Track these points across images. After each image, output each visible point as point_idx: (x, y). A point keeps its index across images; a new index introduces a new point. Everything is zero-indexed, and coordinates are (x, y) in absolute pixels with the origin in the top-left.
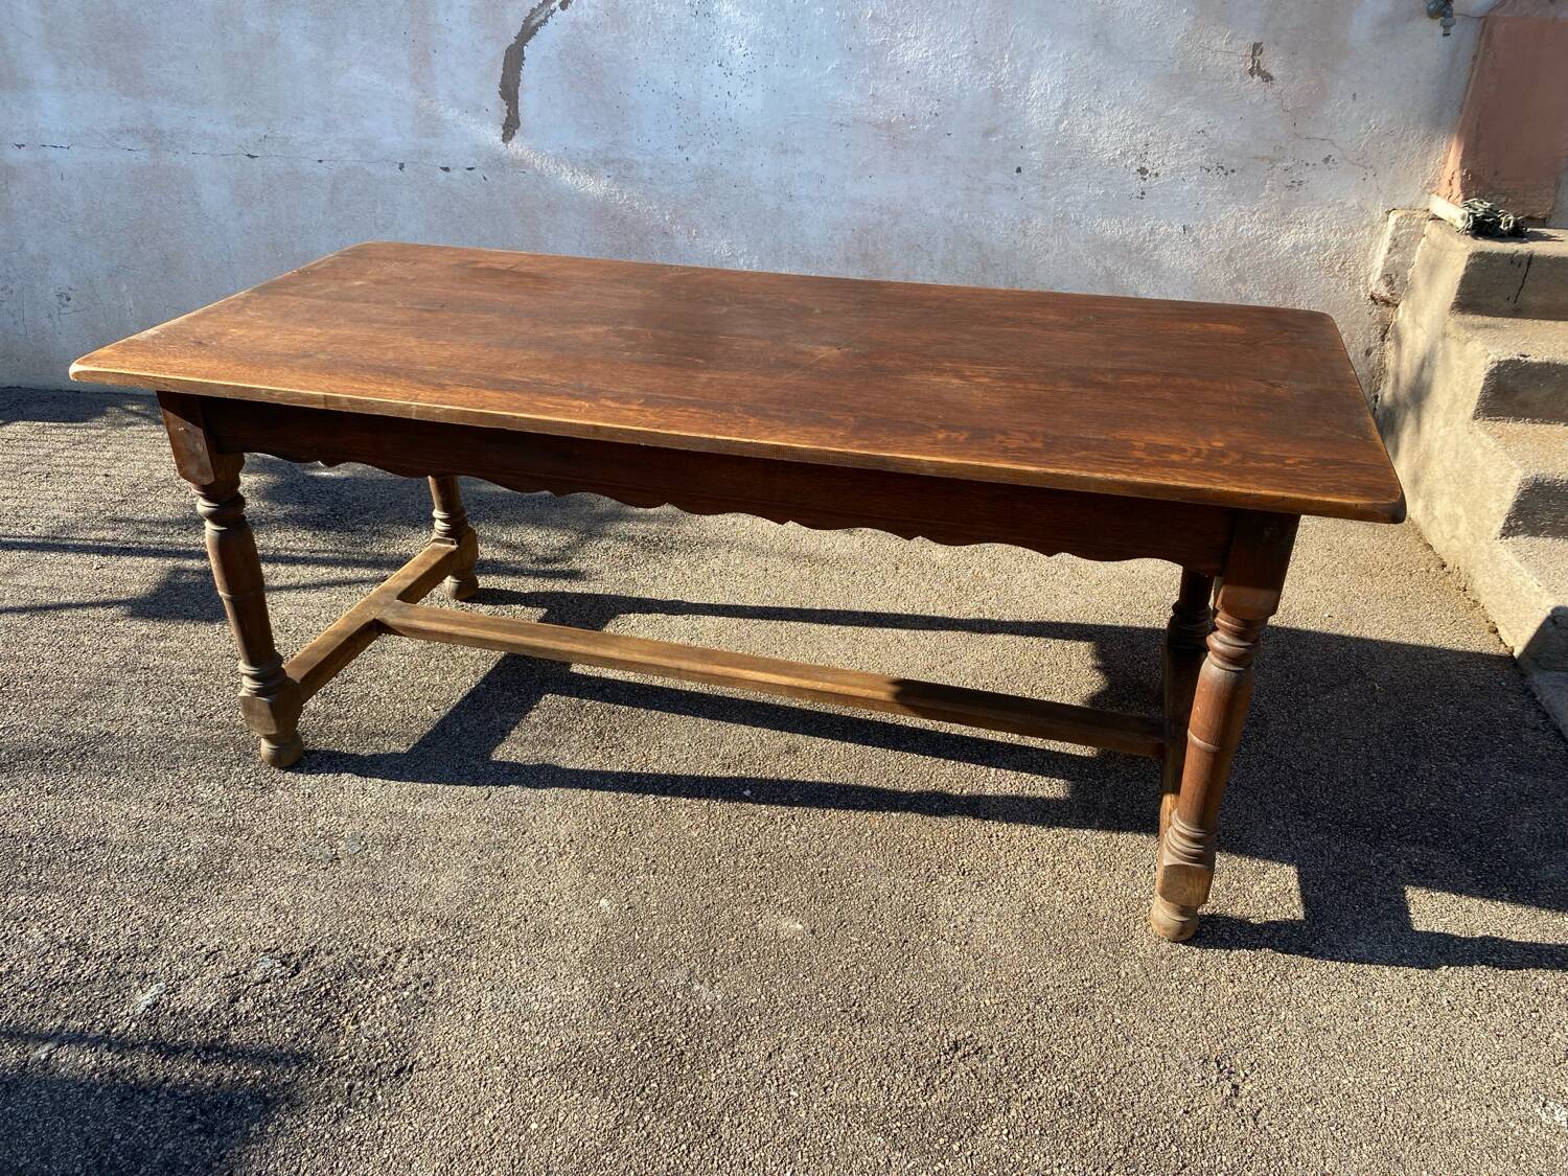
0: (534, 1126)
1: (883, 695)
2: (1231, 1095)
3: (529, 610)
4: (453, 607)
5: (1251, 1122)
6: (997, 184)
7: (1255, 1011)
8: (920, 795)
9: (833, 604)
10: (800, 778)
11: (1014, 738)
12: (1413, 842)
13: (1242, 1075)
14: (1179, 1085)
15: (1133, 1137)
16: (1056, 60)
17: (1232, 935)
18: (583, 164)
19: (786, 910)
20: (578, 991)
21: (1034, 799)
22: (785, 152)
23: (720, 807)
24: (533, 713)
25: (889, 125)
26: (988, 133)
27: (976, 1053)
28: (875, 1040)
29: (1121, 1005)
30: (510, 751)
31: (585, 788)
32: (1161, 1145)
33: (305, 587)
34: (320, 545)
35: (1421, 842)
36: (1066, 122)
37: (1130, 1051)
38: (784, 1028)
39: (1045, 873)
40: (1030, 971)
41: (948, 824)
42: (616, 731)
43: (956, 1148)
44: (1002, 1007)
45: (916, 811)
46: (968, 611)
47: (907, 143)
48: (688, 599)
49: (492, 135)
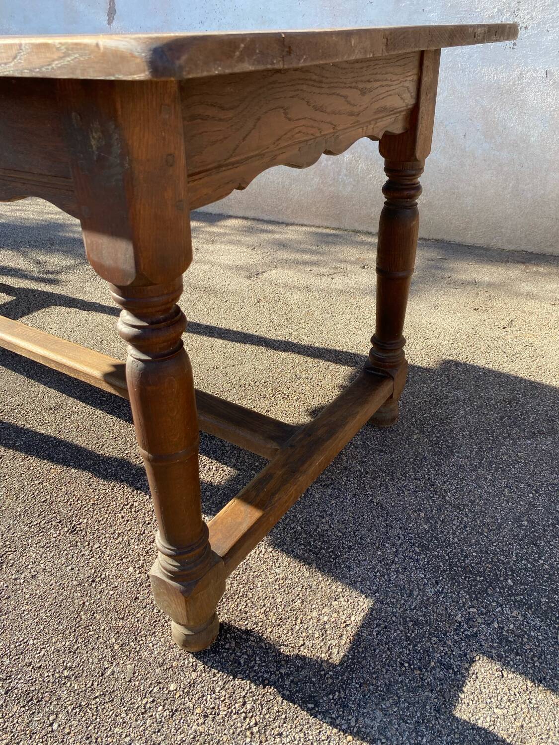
1: (96, 373)
3: (7, 297)
10: (38, 429)
49: (102, 20)
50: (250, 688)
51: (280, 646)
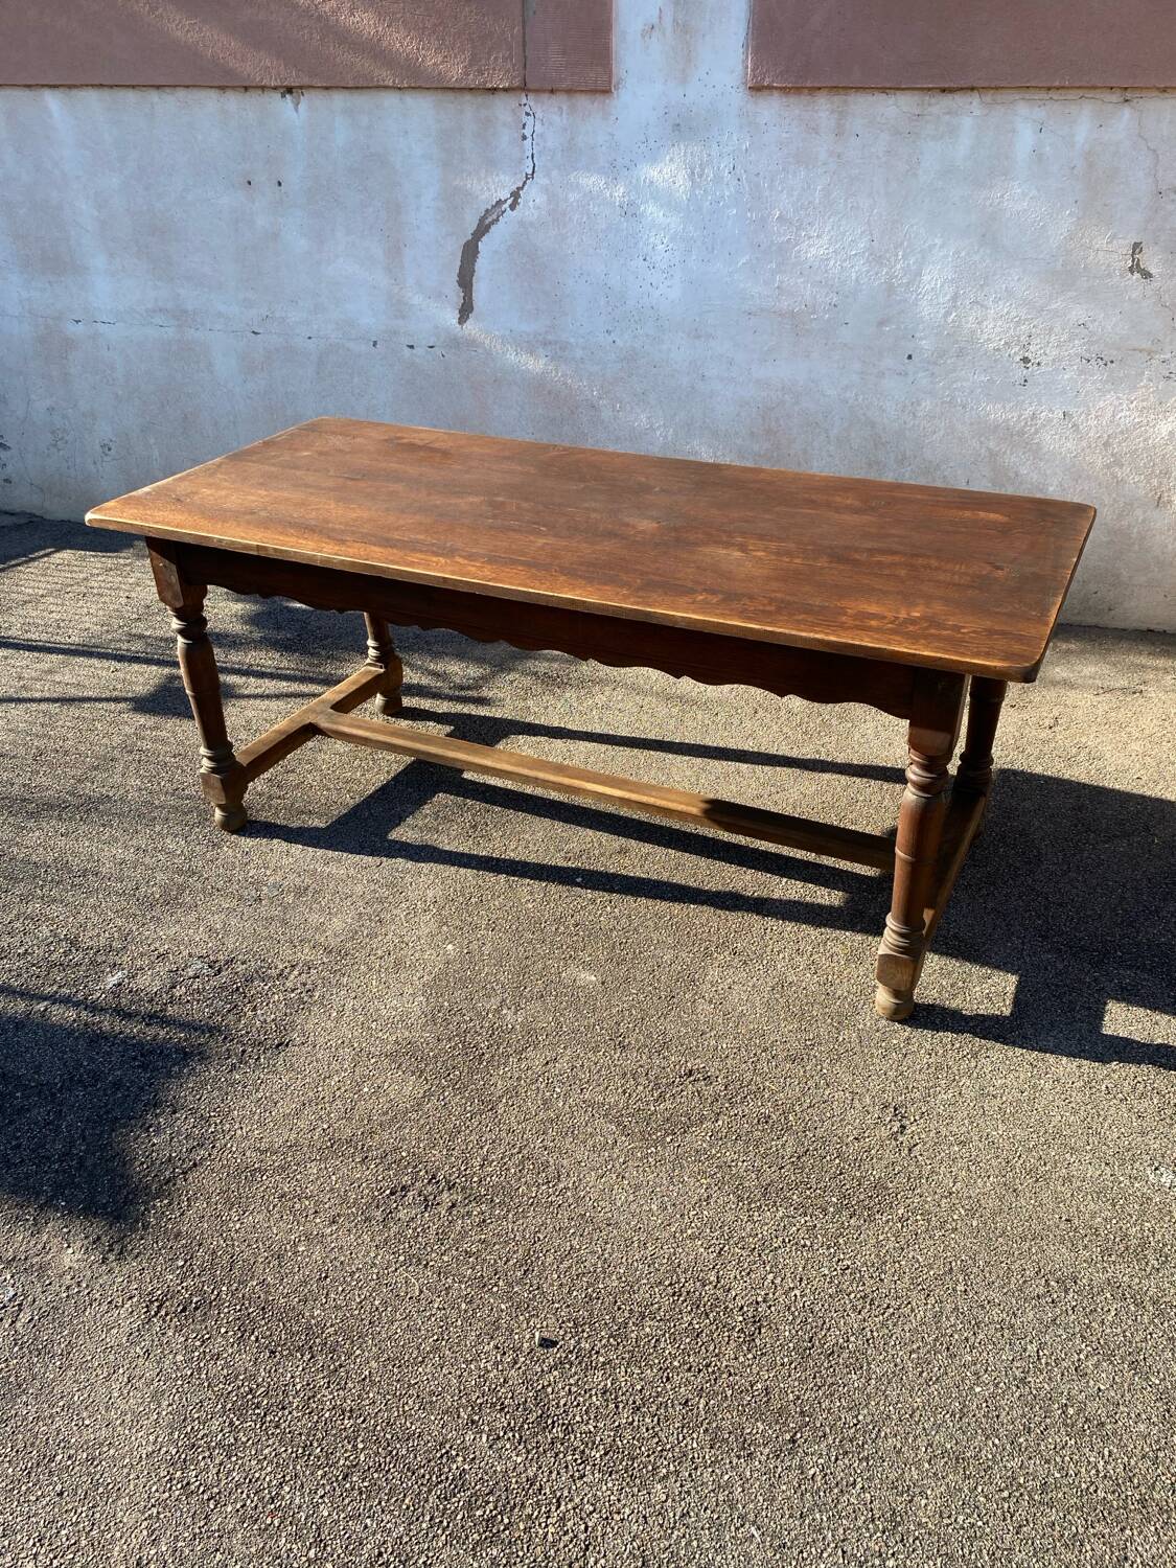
0: (366, 1090)
1: (694, 811)
2: (897, 1132)
3: (440, 726)
4: (380, 720)
5: (906, 1152)
6: (889, 369)
7: (940, 1077)
8: (718, 894)
9: (690, 738)
10: (624, 872)
11: (811, 857)
12: (1130, 967)
13: (912, 1119)
14: (858, 1120)
15: (808, 1150)
16: (946, 256)
17: (942, 1021)
18: (525, 344)
19: (587, 966)
20: (417, 1006)
21: (813, 905)
22: (698, 337)
23: (554, 889)
24: (426, 807)
25: (793, 315)
26: (881, 323)
27: (705, 1079)
28: (629, 1062)
29: (831, 1060)
30: (403, 833)
31: (453, 865)
32: (828, 1158)
33: (268, 697)
34: (285, 664)
35: (1139, 968)
36: (954, 314)
37: (827, 1093)
38: (562, 1046)
39: (802, 962)
40: (765, 1028)
41: (735, 919)
42: (487, 825)
43: (668, 1140)
44: (735, 1050)
45: (712, 905)
46: (807, 752)
47: (807, 330)
48: (569, 727)
49: (451, 317)
50: (953, 1036)
51: (961, 1010)
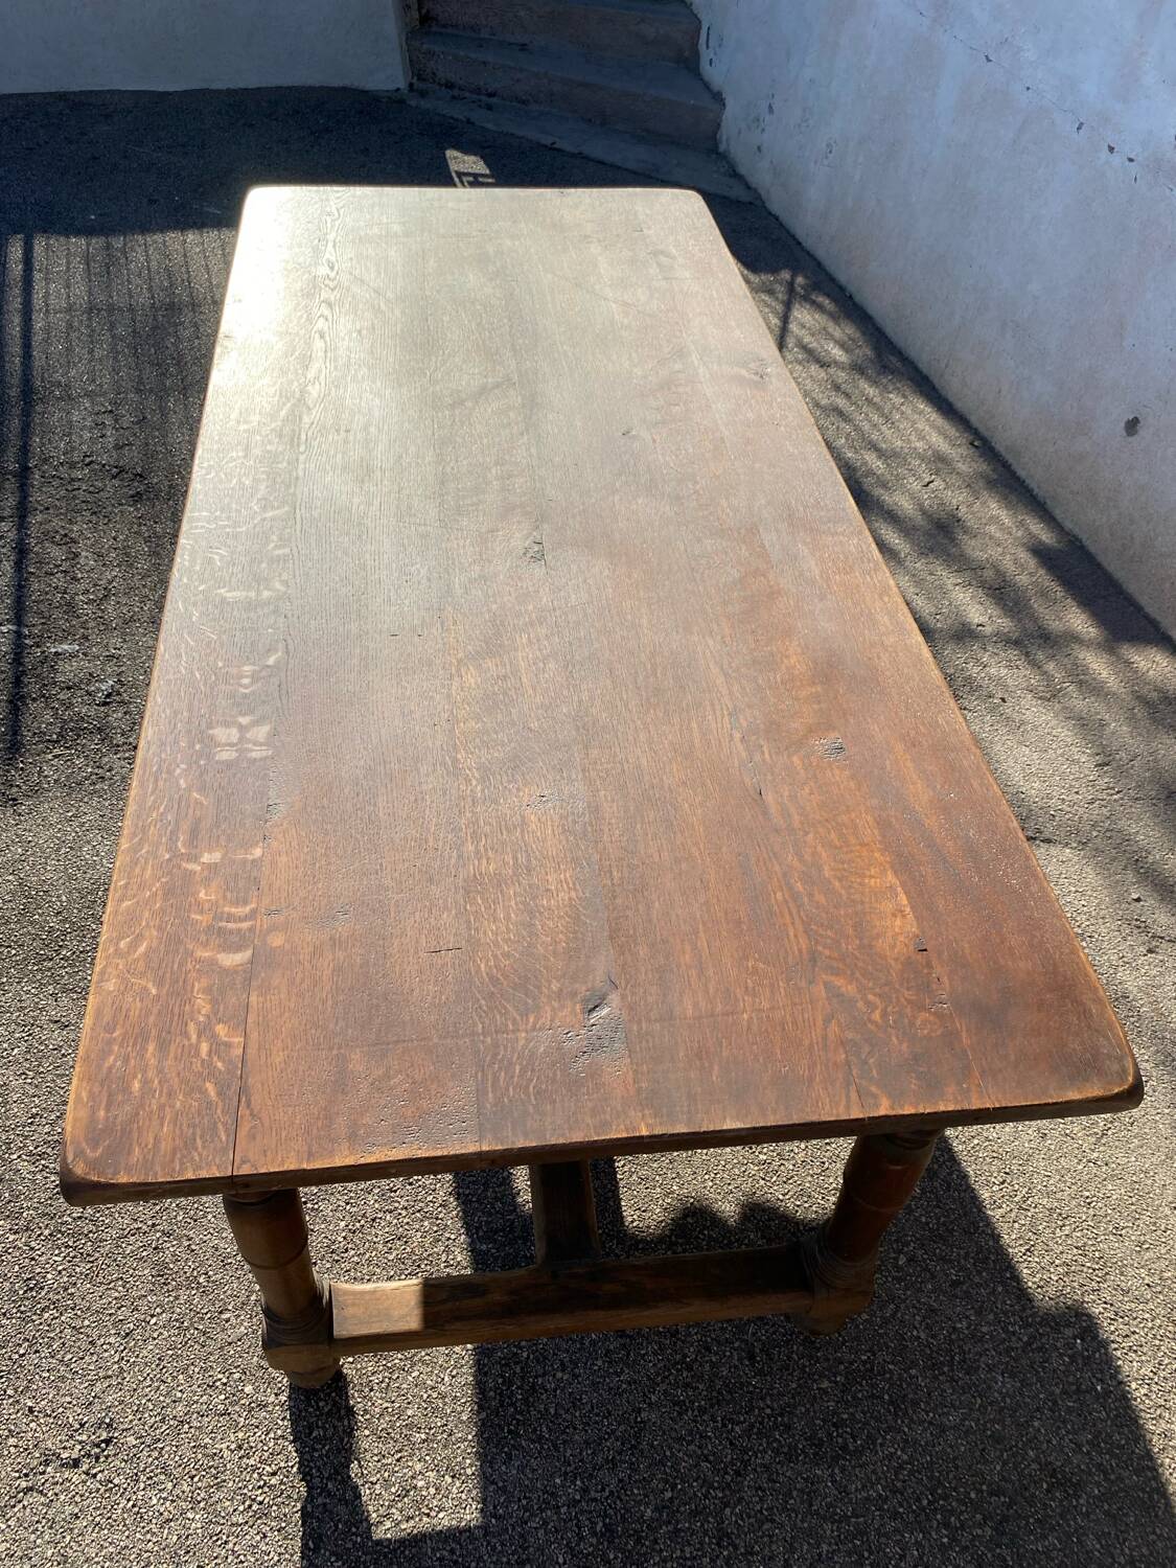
2: (62, 1459)
7: (196, 1479)
13: (94, 1471)
14: (68, 1399)
17: (320, 1441)
29: (177, 1320)
37: (111, 1340)
50: (292, 1467)
51: (356, 1459)
